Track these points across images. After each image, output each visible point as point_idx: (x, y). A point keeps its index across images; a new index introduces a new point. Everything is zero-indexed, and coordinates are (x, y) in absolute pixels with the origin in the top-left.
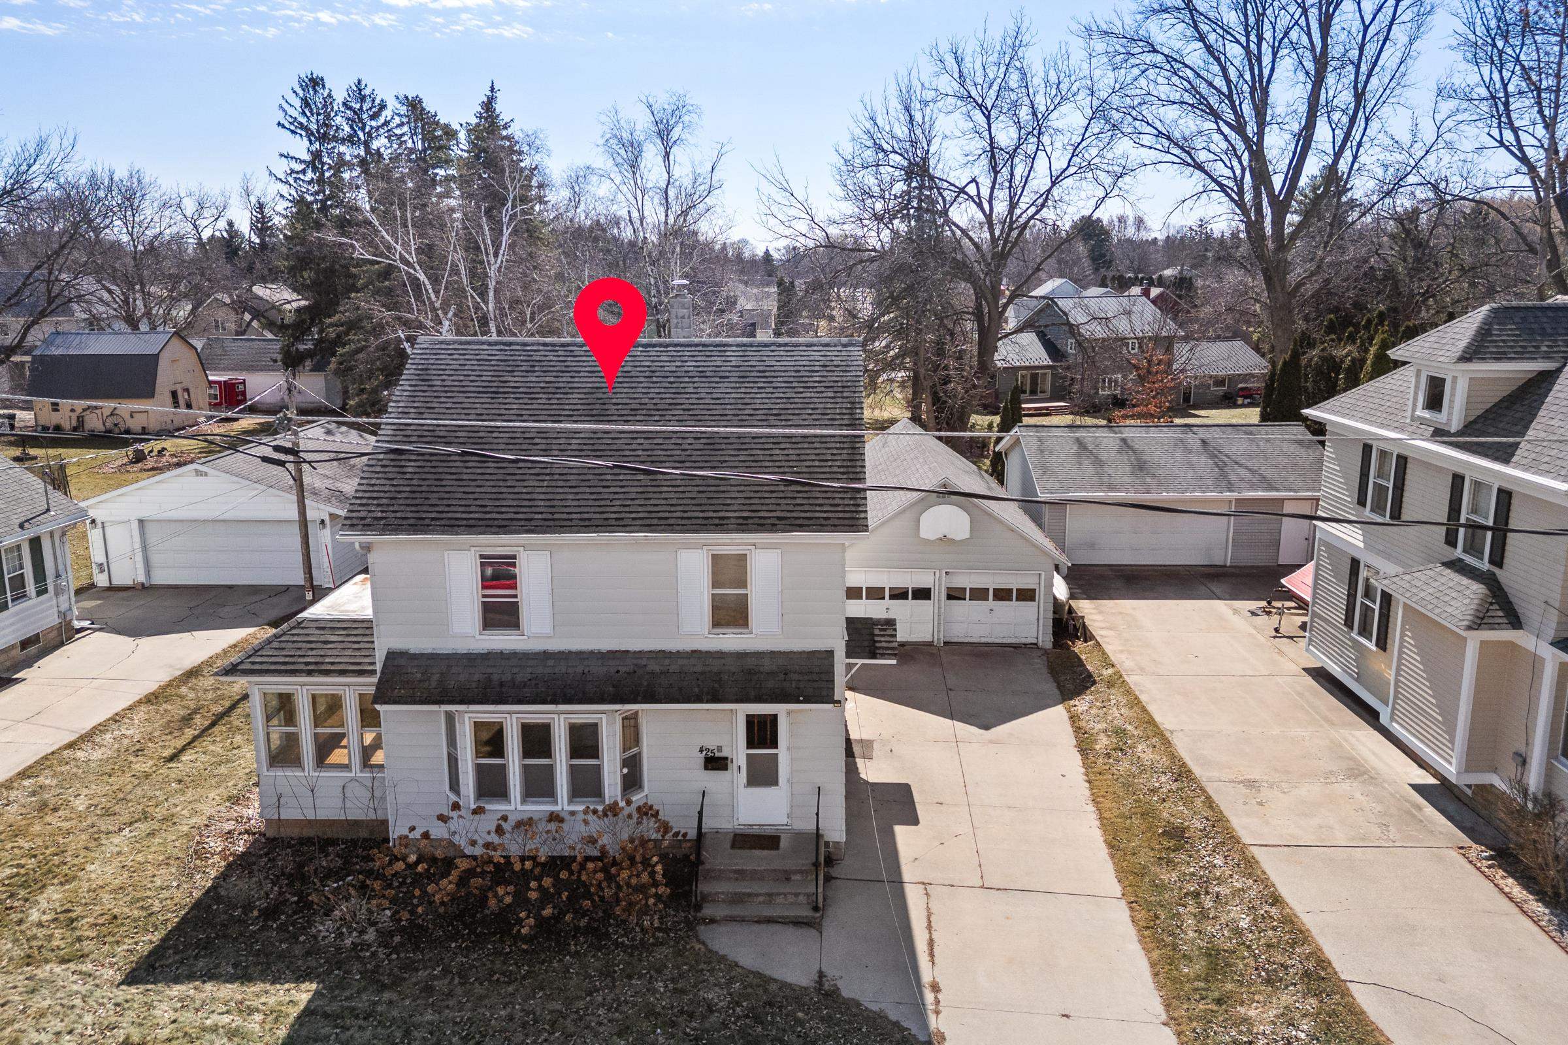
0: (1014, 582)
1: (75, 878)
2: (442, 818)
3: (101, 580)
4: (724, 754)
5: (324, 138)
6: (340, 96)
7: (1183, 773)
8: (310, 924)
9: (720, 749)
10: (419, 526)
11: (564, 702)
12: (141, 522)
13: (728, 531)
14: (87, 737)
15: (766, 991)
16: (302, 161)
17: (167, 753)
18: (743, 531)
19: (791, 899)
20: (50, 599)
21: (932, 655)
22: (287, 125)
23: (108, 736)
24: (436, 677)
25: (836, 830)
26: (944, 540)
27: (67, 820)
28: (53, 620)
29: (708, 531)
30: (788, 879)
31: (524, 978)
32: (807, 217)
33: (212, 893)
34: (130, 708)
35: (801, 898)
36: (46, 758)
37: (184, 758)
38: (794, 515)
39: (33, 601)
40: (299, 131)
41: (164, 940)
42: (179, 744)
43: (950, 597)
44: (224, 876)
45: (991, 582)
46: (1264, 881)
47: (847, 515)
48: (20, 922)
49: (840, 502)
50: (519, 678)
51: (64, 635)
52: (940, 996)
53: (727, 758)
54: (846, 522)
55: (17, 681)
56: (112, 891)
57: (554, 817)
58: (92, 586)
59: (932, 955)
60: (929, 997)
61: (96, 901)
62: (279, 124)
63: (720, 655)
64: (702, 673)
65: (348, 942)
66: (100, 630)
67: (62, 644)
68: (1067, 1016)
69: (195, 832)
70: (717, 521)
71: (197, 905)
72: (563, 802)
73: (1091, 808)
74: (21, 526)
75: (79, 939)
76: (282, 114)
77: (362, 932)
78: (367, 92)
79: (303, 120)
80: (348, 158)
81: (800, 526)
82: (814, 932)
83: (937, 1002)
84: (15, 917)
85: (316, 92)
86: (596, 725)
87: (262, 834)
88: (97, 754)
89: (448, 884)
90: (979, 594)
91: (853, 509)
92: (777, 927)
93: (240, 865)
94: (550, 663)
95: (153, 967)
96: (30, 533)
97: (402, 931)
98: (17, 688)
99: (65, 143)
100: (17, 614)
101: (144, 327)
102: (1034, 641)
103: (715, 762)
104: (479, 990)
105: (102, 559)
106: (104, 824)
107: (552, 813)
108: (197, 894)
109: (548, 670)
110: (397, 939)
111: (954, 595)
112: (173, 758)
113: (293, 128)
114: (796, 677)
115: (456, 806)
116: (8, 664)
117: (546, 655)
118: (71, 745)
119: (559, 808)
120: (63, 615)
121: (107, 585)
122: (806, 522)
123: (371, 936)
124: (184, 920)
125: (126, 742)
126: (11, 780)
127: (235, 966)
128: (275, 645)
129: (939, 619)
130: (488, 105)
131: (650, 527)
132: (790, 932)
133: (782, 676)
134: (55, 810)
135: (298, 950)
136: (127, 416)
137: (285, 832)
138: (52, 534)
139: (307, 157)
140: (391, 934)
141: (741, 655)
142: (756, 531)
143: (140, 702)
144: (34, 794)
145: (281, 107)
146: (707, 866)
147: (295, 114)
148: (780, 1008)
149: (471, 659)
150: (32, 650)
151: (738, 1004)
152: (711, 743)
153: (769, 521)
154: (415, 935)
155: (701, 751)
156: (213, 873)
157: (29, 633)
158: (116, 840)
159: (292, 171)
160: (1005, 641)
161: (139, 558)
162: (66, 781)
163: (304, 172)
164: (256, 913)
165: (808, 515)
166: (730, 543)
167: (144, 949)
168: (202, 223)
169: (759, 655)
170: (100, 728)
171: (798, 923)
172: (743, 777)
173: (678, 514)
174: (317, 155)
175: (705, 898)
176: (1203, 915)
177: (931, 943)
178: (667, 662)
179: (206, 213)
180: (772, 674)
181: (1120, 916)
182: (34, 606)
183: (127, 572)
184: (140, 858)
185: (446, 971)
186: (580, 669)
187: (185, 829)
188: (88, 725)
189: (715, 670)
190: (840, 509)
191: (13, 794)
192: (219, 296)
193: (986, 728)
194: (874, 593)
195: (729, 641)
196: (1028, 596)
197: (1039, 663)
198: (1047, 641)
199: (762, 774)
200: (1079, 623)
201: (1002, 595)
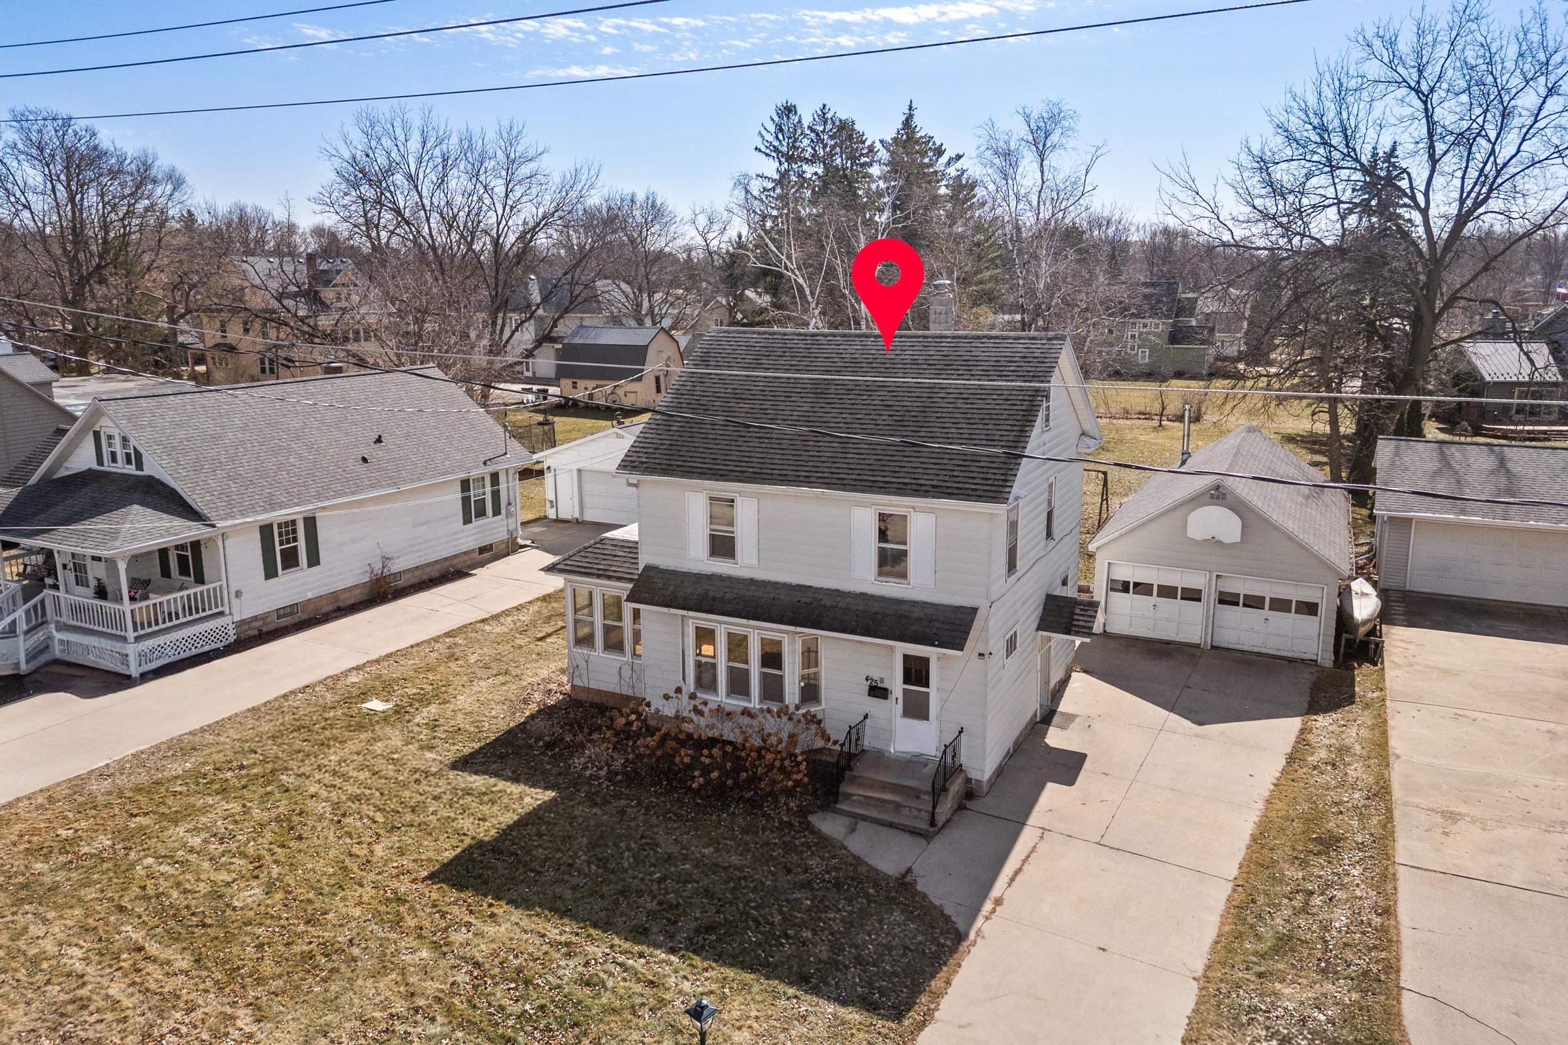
0: (1294, 594)
1: (448, 702)
2: (667, 697)
3: (551, 514)
4: (885, 685)
5: (790, 159)
6: (807, 121)
7: (1381, 792)
8: (571, 756)
9: (882, 680)
10: (667, 470)
11: (753, 619)
12: (579, 471)
13: (888, 493)
14: (495, 617)
15: (855, 869)
16: (773, 181)
17: (540, 635)
18: (901, 495)
19: (915, 813)
20: (502, 520)
21: (1193, 655)
22: (763, 149)
23: (509, 619)
24: (671, 588)
25: (979, 770)
26: (1214, 542)
27: (461, 666)
28: (503, 535)
29: (873, 492)
30: (918, 798)
31: (688, 820)
32: (1213, 215)
33: (522, 727)
34: (530, 602)
35: (923, 813)
36: (465, 626)
37: (548, 640)
38: (948, 484)
39: (490, 519)
40: (773, 154)
41: (481, 748)
42: (550, 630)
43: (1221, 602)
44: (532, 717)
45: (1267, 590)
46: (1388, 896)
47: (993, 488)
48: (409, 721)
49: (992, 477)
50: (728, 596)
51: (512, 548)
52: (998, 909)
53: (886, 690)
54: (991, 494)
55: (471, 575)
56: (466, 714)
57: (746, 712)
58: (546, 517)
59: (1012, 880)
60: (988, 906)
61: (454, 718)
62: (756, 149)
63: (883, 599)
64: (863, 612)
65: (588, 773)
66: (537, 548)
67: (508, 555)
68: (1104, 950)
69: (530, 687)
70: (881, 485)
71: (510, 732)
72: (752, 701)
73: (1260, 805)
74: (485, 463)
75: (434, 738)
76: (760, 139)
77: (601, 769)
78: (829, 116)
79: (776, 143)
80: (808, 176)
81: (950, 494)
82: (924, 842)
83: (993, 911)
84: (407, 717)
85: (788, 118)
86: (780, 642)
87: (569, 696)
88: (498, 630)
89: (651, 741)
90: (1253, 602)
91: (1001, 483)
92: (896, 832)
93: (547, 712)
94: (753, 588)
95: (467, 762)
96: (491, 468)
97: (625, 773)
98: (469, 580)
99: (592, 172)
100: (479, 527)
101: (648, 322)
102: (1314, 658)
103: (878, 691)
104: (654, 820)
105: (553, 498)
106: (480, 673)
107: (746, 708)
108: (512, 725)
109: (750, 593)
110: (619, 778)
111: (1228, 600)
112: (541, 639)
113: (768, 151)
114: (938, 625)
115: (679, 690)
116: (469, 563)
117: (752, 581)
118: (483, 621)
119: (752, 705)
120: (510, 533)
121: (554, 517)
122: (955, 491)
123: (603, 773)
124: (498, 739)
125: (519, 624)
126: (439, 637)
127: (513, 772)
128: (583, 554)
129: (1212, 623)
130: (908, 123)
131: (828, 485)
132: (905, 838)
133: (926, 623)
134: (457, 660)
135: (555, 771)
136: (622, 396)
137: (582, 696)
138: (507, 470)
139: (776, 176)
140: (617, 774)
141: (900, 602)
142: (912, 495)
143: (538, 599)
144: (449, 648)
145: (760, 133)
146: (855, 773)
147: (770, 138)
148: (859, 883)
149: (699, 578)
150: (487, 555)
151: (828, 872)
152: (876, 674)
153: (924, 488)
154: (631, 777)
155: (867, 679)
156: (528, 713)
157: (485, 542)
158: (482, 683)
159: (765, 189)
160: (1279, 653)
161: (576, 499)
162: (471, 642)
163: (774, 189)
164: (541, 743)
165: (960, 485)
166: (894, 504)
167: (467, 751)
168: (710, 236)
169: (914, 603)
170: (506, 613)
171: (914, 832)
172: (899, 708)
173: (854, 477)
174: (784, 175)
175: (848, 796)
176: (1305, 909)
177: (1018, 872)
178: (838, 599)
179: (716, 227)
180: (919, 619)
181: (1218, 896)
182: (491, 523)
183: (568, 509)
184: (490, 697)
185: (639, 804)
186: (771, 596)
187: (525, 683)
188: (499, 610)
189: (874, 610)
190: (989, 482)
191: (437, 646)
192: (719, 299)
193: (1201, 723)
194: (1142, 588)
195: (891, 589)
196: (1310, 609)
197: (1306, 679)
198: (1327, 659)
199: (916, 709)
200: (1379, 647)
201: (1280, 605)
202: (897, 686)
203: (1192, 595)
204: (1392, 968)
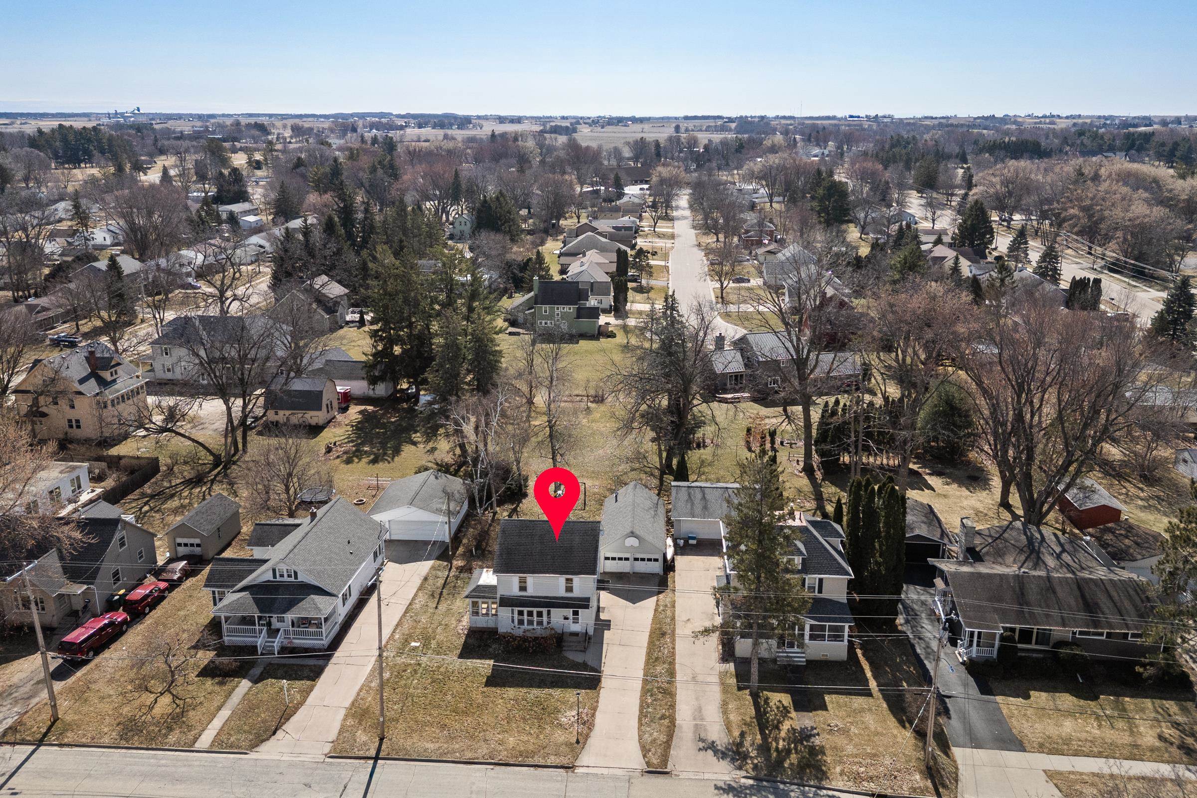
0: (653, 557)
1: (435, 638)
2: (511, 629)
7: (673, 617)
8: (487, 648)
9: (567, 616)
10: (507, 572)
11: (536, 607)
13: (568, 574)
15: (574, 663)
17: (434, 606)
18: (571, 575)
19: (581, 646)
21: (628, 577)
23: (417, 601)
24: (510, 601)
25: (591, 632)
26: (632, 545)
27: (423, 625)
29: (564, 574)
30: (580, 642)
33: (466, 643)
34: (417, 592)
36: (407, 608)
37: (439, 608)
38: (582, 571)
41: (461, 651)
43: (634, 560)
44: (466, 639)
45: (646, 556)
46: (674, 645)
48: (431, 647)
49: (592, 568)
50: (527, 602)
52: (605, 665)
53: (568, 618)
56: (446, 642)
57: (533, 629)
59: (605, 658)
60: (603, 665)
61: (443, 644)
63: (567, 599)
64: (564, 602)
65: (496, 652)
66: (389, 561)
68: (626, 668)
69: (455, 629)
70: (567, 572)
71: (464, 645)
72: (535, 626)
75: (445, 651)
82: (585, 653)
84: (429, 646)
86: (542, 612)
87: (470, 630)
88: (418, 606)
90: (643, 560)
92: (577, 652)
93: (468, 636)
94: (533, 599)
95: (461, 656)
97: (506, 651)
102: (658, 573)
103: (566, 618)
106: (433, 626)
108: (462, 642)
109: (533, 601)
111: (636, 559)
112: (436, 608)
114: (581, 603)
115: (514, 627)
117: (532, 597)
118: (410, 604)
122: (584, 573)
123: (502, 652)
124: (463, 648)
125: (422, 603)
126: (404, 614)
127: (476, 657)
128: (474, 591)
129: (632, 566)
131: (553, 573)
132: (580, 653)
133: (578, 603)
135: (487, 654)
137: (474, 629)
140: (504, 651)
141: (571, 599)
142: (574, 575)
143: (418, 590)
146: (564, 640)
149: (517, 598)
152: (565, 615)
155: (563, 617)
156: (463, 638)
158: (438, 630)
160: (650, 572)
162: (416, 614)
164: (476, 647)
165: (585, 571)
166: (570, 577)
167: (459, 652)
169: (575, 599)
170: (414, 599)
171: (582, 651)
172: (571, 622)
173: (559, 571)
175: (564, 646)
176: (660, 651)
178: (556, 600)
180: (576, 602)
181: (644, 652)
184: (447, 634)
186: (539, 600)
187: (452, 628)
188: (410, 598)
191: (407, 618)
193: (634, 603)
194: (614, 559)
195: (569, 595)
196: (656, 560)
197: (657, 580)
198: (661, 573)
199: (576, 621)
200: (674, 566)
201: (649, 560)
202: (571, 616)
203: (627, 559)
204: (674, 660)
